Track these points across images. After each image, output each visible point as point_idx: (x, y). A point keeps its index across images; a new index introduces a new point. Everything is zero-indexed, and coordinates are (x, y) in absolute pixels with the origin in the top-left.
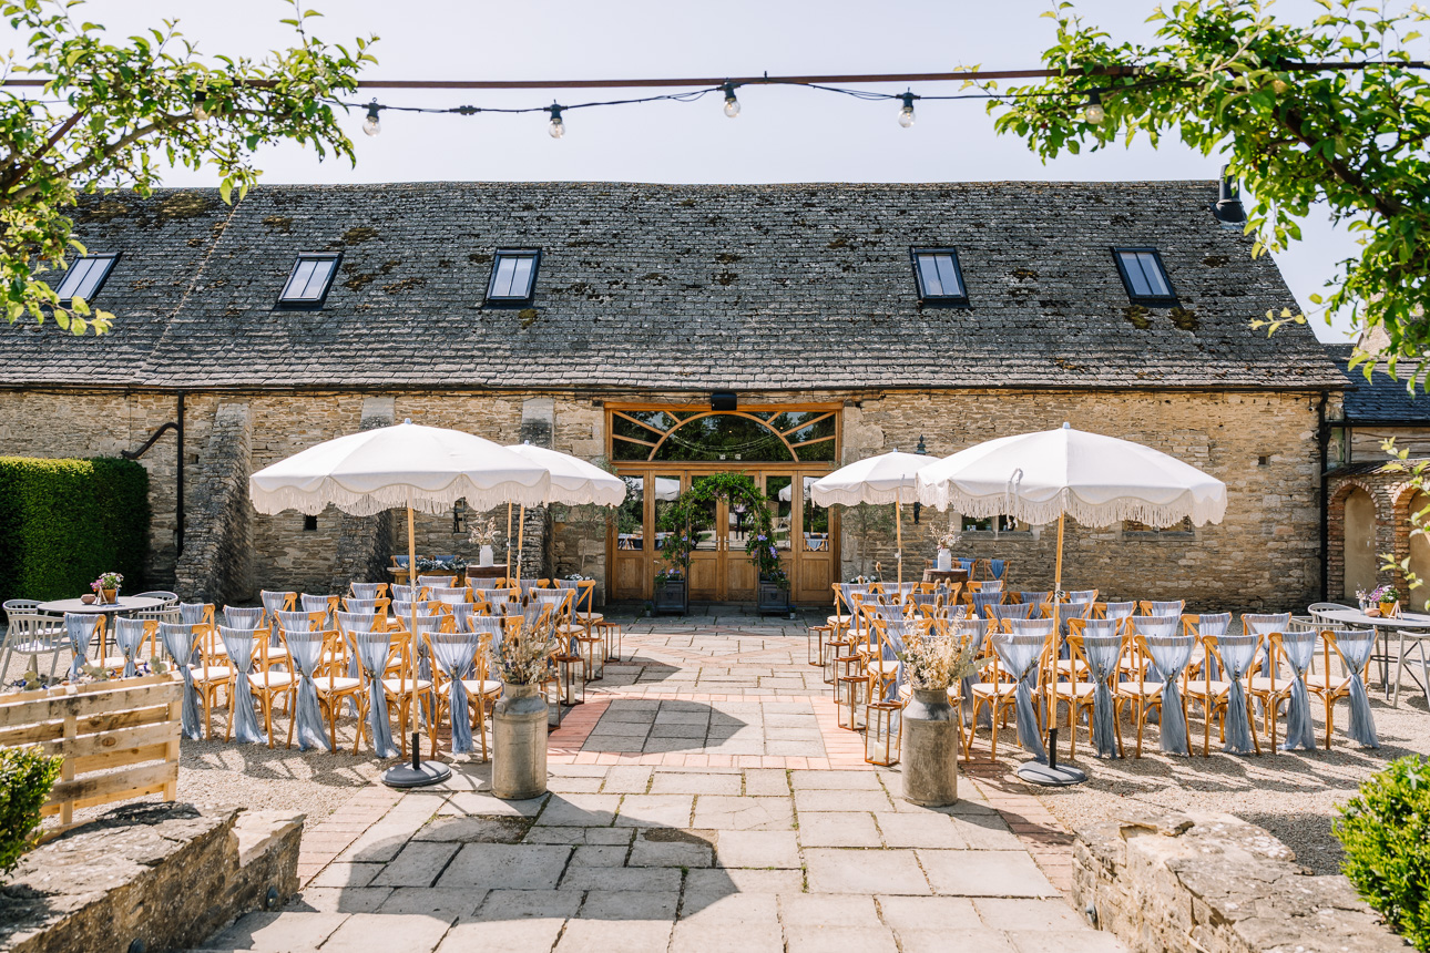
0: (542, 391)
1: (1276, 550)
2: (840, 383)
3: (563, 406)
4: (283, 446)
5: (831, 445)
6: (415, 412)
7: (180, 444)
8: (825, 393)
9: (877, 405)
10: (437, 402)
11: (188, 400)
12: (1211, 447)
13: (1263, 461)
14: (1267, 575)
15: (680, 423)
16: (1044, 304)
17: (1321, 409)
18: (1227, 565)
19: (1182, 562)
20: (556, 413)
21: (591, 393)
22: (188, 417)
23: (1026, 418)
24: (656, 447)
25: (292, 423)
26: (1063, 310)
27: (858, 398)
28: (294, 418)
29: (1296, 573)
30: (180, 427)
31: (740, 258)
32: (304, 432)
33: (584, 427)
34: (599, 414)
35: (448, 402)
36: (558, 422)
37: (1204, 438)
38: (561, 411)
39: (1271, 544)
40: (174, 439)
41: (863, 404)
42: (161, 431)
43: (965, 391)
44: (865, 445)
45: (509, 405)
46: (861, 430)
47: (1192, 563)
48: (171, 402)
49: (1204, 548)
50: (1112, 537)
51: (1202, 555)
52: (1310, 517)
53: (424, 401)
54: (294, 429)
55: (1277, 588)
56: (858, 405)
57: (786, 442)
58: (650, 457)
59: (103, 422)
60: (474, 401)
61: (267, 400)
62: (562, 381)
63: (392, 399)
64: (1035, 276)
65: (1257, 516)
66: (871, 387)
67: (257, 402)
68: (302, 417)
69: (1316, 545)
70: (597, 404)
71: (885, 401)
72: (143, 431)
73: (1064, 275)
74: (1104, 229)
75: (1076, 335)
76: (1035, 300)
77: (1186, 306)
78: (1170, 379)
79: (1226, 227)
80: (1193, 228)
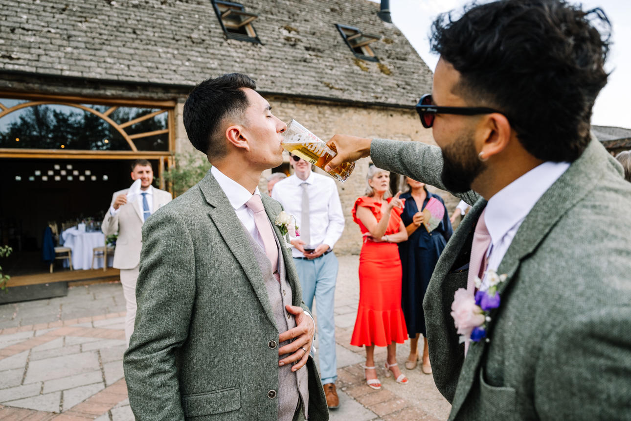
5: (165, 137)
8: (159, 90)
16: (307, 49)
23: (313, 121)
26: (319, 54)
57: (124, 133)
64: (298, 32)
73: (314, 34)
74: (328, 13)
75: (331, 70)
76: (301, 46)
77: (382, 62)
78: (392, 101)
79: (386, 24)
80: (371, 22)
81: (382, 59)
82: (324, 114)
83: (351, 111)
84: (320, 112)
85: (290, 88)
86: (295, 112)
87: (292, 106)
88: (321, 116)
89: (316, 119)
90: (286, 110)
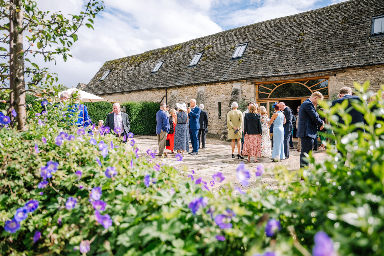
0: (238, 80)
2: (328, 69)
3: (243, 84)
4: (184, 99)
5: (327, 90)
6: (209, 89)
7: (167, 100)
8: (322, 72)
9: (342, 75)
10: (214, 86)
11: (168, 90)
15: (277, 87)
20: (241, 86)
21: (251, 80)
22: (168, 94)
24: (270, 94)
25: (185, 94)
27: (335, 73)
28: (186, 93)
30: (166, 96)
31: (306, 34)
32: (188, 96)
33: (249, 90)
34: (253, 86)
35: (216, 86)
36: (242, 89)
38: (243, 86)
40: (165, 99)
41: (337, 75)
42: (164, 98)
43: (379, 66)
44: (337, 89)
45: (230, 85)
46: (335, 84)
48: (165, 91)
53: (211, 86)
54: (186, 95)
56: (335, 75)
57: (310, 90)
58: (268, 97)
59: (155, 96)
60: (222, 85)
61: (181, 89)
62: (242, 77)
63: (204, 86)
66: (339, 69)
67: (179, 89)
68: (187, 92)
70: (252, 83)
71: (345, 73)
72: (161, 98)
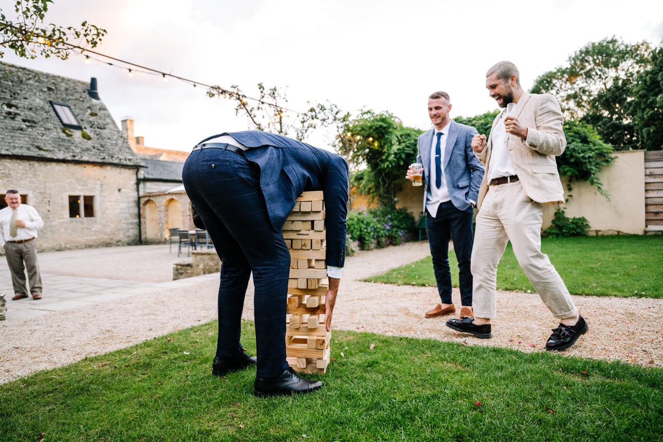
1: (125, 223)
12: (102, 185)
13: (119, 190)
14: (122, 232)
16: (24, 121)
17: (137, 174)
18: (108, 230)
19: (93, 229)
23: (25, 170)
26: (34, 125)
29: (131, 231)
37: (99, 182)
39: (123, 221)
47: (96, 229)
49: (101, 224)
50: (66, 220)
51: (100, 226)
52: (135, 211)
55: (125, 236)
64: (17, 108)
65: (118, 211)
69: (137, 220)
73: (31, 109)
74: (45, 92)
75: (42, 136)
76: (19, 118)
77: (85, 130)
78: (85, 158)
79: (94, 101)
80: (81, 99)
81: (85, 128)
82: (33, 166)
83: (54, 164)
84: (30, 165)
85: (7, 150)
86: (11, 164)
87: (9, 161)
88: (31, 167)
89: (28, 168)
90: (5, 163)
